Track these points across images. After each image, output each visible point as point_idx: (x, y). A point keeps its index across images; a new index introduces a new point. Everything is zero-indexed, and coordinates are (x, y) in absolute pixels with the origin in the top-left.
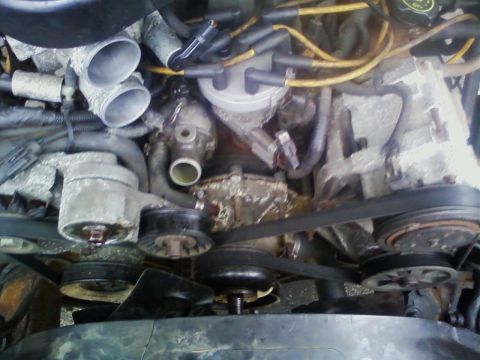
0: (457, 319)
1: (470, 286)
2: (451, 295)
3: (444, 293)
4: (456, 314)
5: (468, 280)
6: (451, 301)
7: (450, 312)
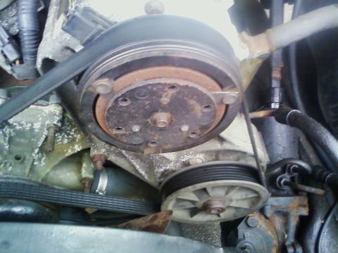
0: (295, 250)
1: (305, 212)
2: (286, 224)
3: (278, 222)
4: (293, 245)
5: (300, 206)
6: (287, 231)
7: (288, 243)
